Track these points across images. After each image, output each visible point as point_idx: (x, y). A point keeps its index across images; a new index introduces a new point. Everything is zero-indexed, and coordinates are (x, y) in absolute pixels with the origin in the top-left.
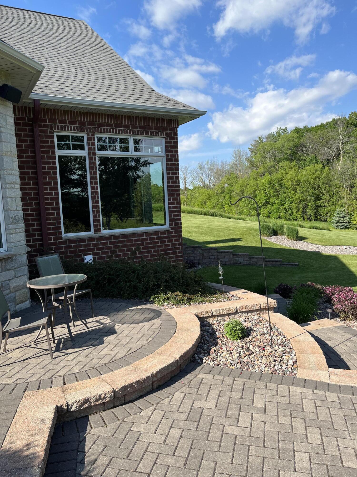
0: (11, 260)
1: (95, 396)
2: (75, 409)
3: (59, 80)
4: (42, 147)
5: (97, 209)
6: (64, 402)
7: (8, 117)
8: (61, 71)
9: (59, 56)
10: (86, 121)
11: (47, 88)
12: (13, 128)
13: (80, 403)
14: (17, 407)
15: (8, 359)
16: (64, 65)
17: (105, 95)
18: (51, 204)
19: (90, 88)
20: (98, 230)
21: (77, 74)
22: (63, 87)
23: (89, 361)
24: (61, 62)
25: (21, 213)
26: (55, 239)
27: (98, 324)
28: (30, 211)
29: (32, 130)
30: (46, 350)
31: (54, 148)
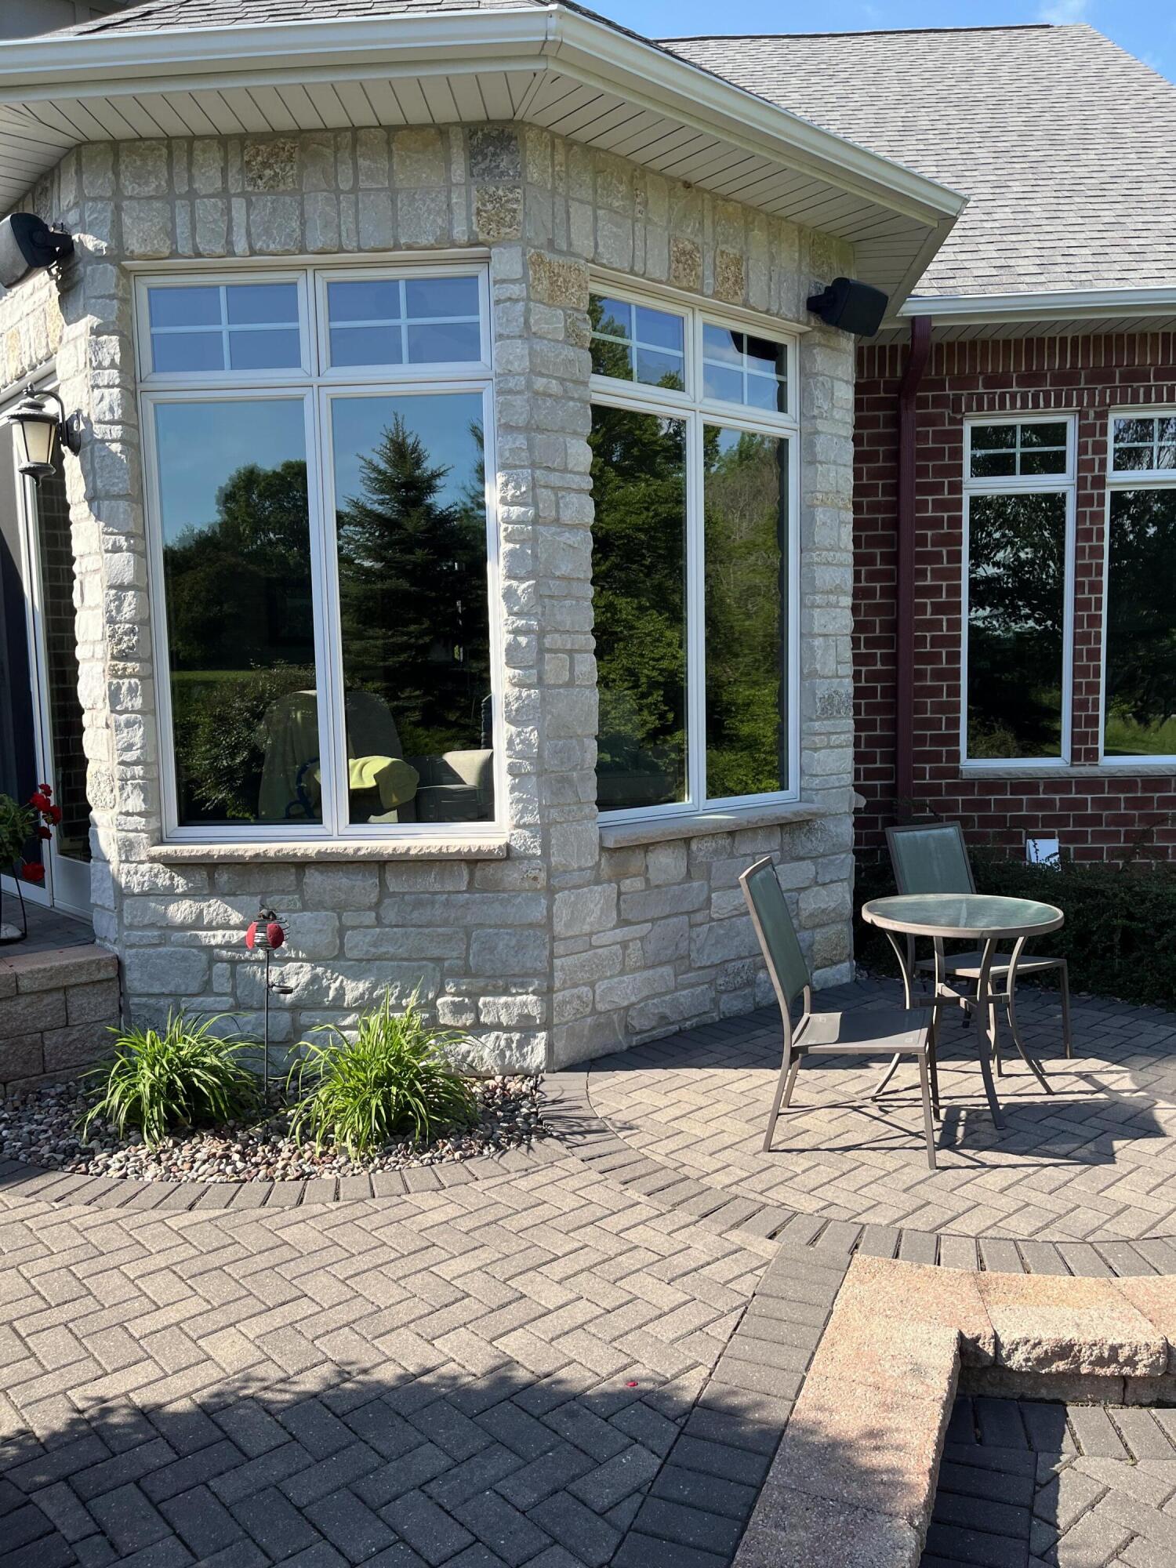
0: (808, 831)
1: (1095, 1345)
2: (1021, 1366)
3: (999, 238)
4: (922, 471)
5: (1091, 679)
6: (986, 1329)
7: (838, 385)
8: (1007, 209)
9: (1000, 160)
10: (1082, 368)
11: (958, 273)
12: (850, 418)
13: (1038, 1352)
14: (833, 1294)
15: (798, 1135)
16: (1017, 187)
17: (1161, 265)
18: (934, 658)
19: (1107, 250)
20: (1084, 752)
21: (1060, 207)
22: (1012, 262)
23: (1063, 1212)
24: (1006, 178)
25: (848, 686)
26: (937, 774)
27: (1084, 1086)
28: (866, 682)
29: (896, 421)
30: (912, 1134)
31: (960, 471)
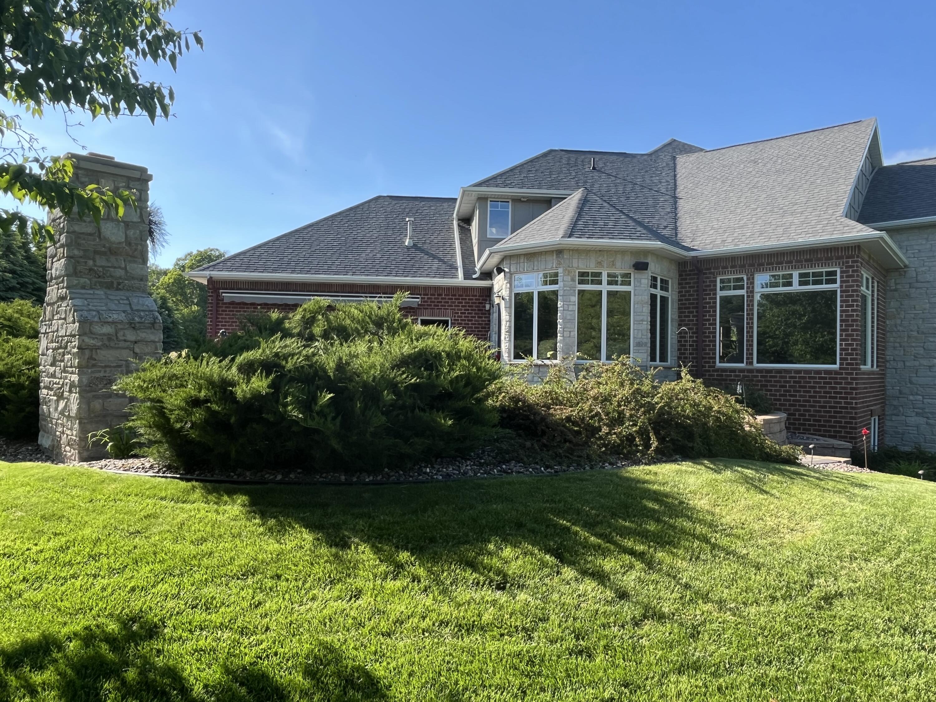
4: (705, 290)
5: (750, 343)
10: (746, 264)
18: (709, 337)
20: (750, 362)
26: (709, 367)
31: (716, 290)
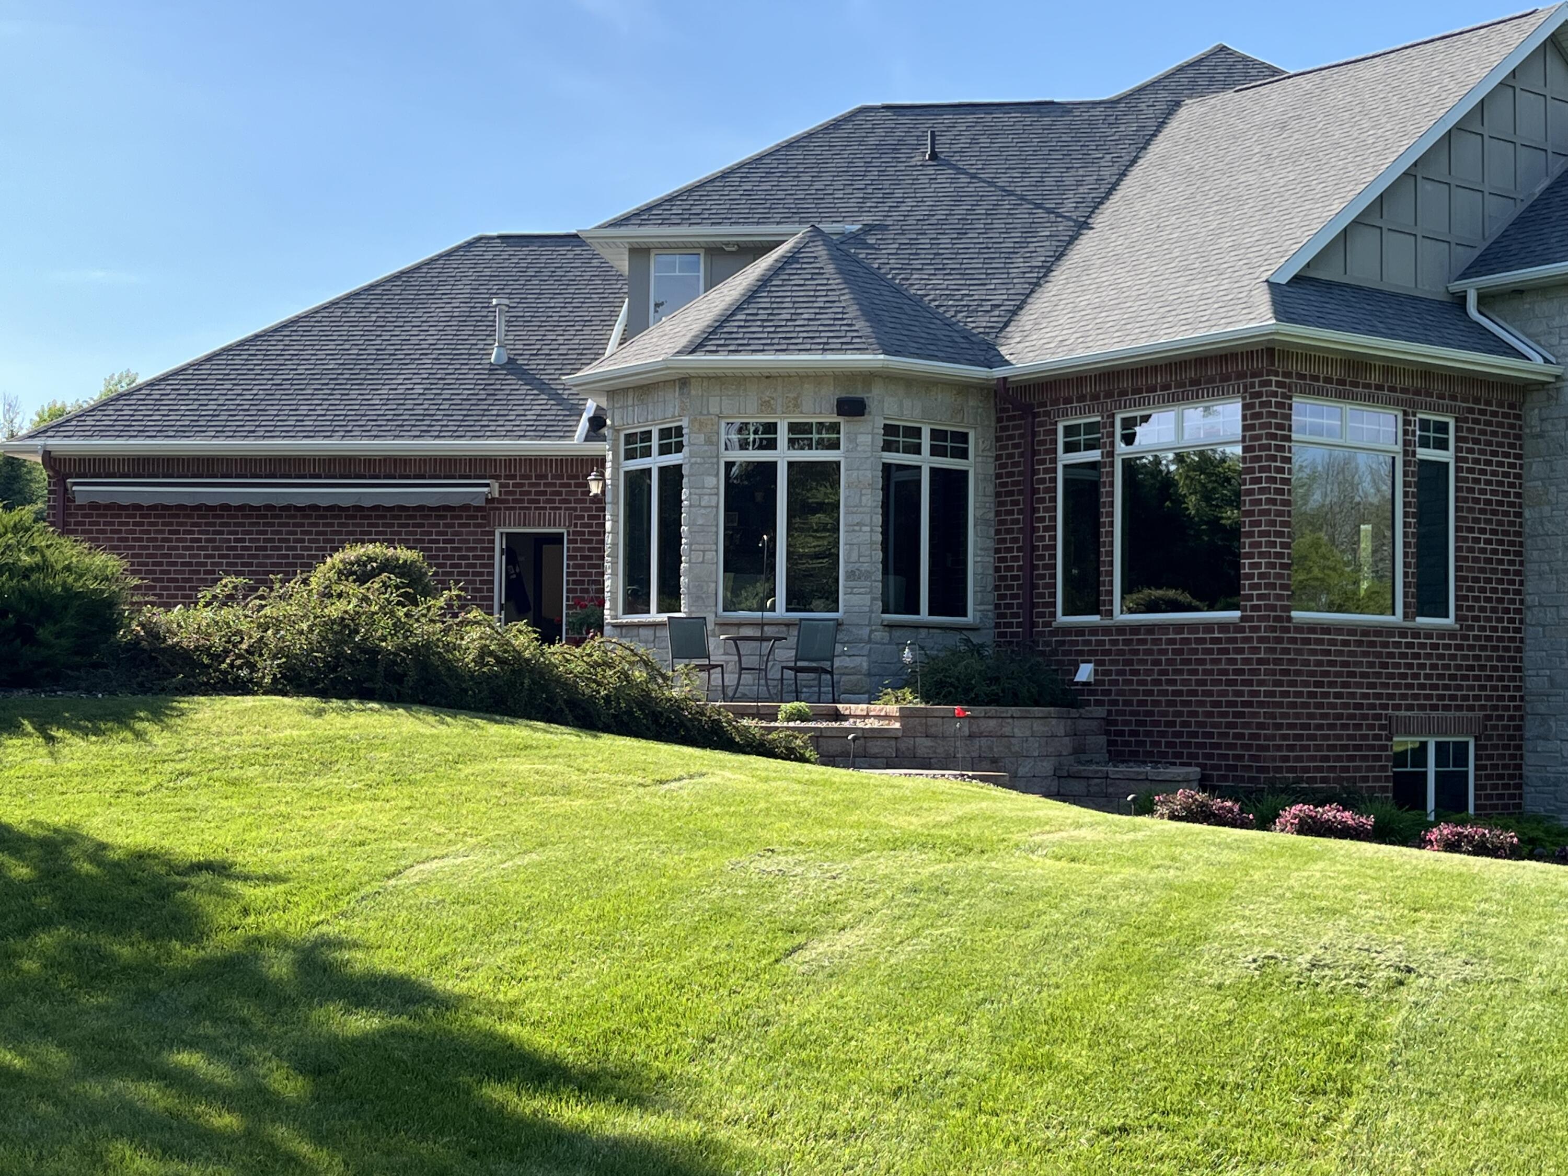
4: (1039, 453)
5: (1108, 568)
10: (1100, 391)
18: (1043, 557)
20: (1106, 613)
26: (1046, 624)
31: (1055, 451)
